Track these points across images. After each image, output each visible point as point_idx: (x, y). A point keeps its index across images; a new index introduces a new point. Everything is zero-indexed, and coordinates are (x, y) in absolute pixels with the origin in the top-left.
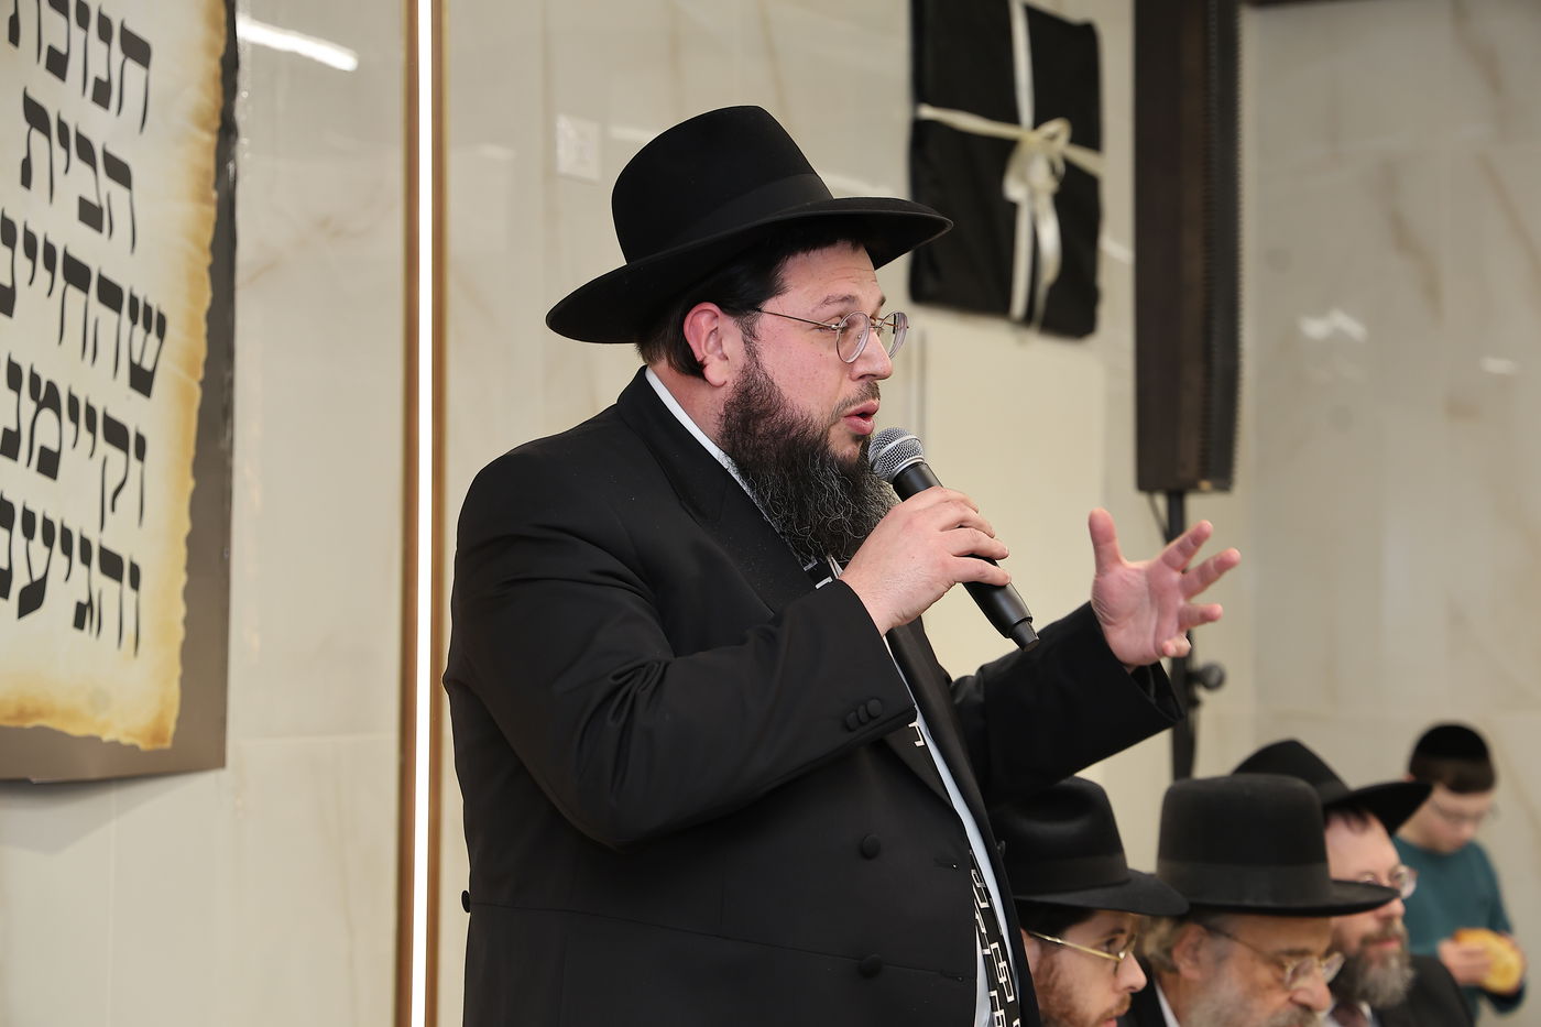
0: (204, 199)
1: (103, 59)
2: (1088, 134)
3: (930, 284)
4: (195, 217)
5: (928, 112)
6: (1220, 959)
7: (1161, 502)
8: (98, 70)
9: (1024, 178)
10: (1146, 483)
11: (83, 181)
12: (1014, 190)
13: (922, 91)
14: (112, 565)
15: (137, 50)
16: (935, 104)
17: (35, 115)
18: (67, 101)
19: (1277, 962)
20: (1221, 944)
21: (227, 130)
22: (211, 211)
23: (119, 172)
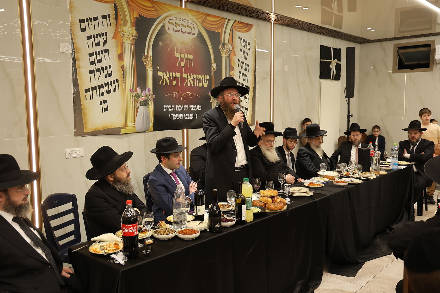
0: (253, 77)
1: (245, 67)
2: (340, 60)
3: (322, 77)
4: (252, 79)
5: (322, 60)
6: (313, 140)
7: (347, 99)
8: (245, 68)
9: (332, 65)
10: (346, 97)
11: (244, 77)
12: (331, 67)
13: (321, 58)
14: (246, 109)
15: (248, 65)
16: (322, 59)
17: (240, 72)
18: (242, 71)
19: (317, 140)
20: (313, 139)
21: (255, 71)
22: (254, 78)
23: (246, 76)
